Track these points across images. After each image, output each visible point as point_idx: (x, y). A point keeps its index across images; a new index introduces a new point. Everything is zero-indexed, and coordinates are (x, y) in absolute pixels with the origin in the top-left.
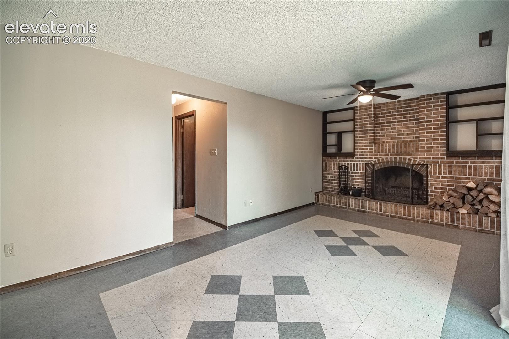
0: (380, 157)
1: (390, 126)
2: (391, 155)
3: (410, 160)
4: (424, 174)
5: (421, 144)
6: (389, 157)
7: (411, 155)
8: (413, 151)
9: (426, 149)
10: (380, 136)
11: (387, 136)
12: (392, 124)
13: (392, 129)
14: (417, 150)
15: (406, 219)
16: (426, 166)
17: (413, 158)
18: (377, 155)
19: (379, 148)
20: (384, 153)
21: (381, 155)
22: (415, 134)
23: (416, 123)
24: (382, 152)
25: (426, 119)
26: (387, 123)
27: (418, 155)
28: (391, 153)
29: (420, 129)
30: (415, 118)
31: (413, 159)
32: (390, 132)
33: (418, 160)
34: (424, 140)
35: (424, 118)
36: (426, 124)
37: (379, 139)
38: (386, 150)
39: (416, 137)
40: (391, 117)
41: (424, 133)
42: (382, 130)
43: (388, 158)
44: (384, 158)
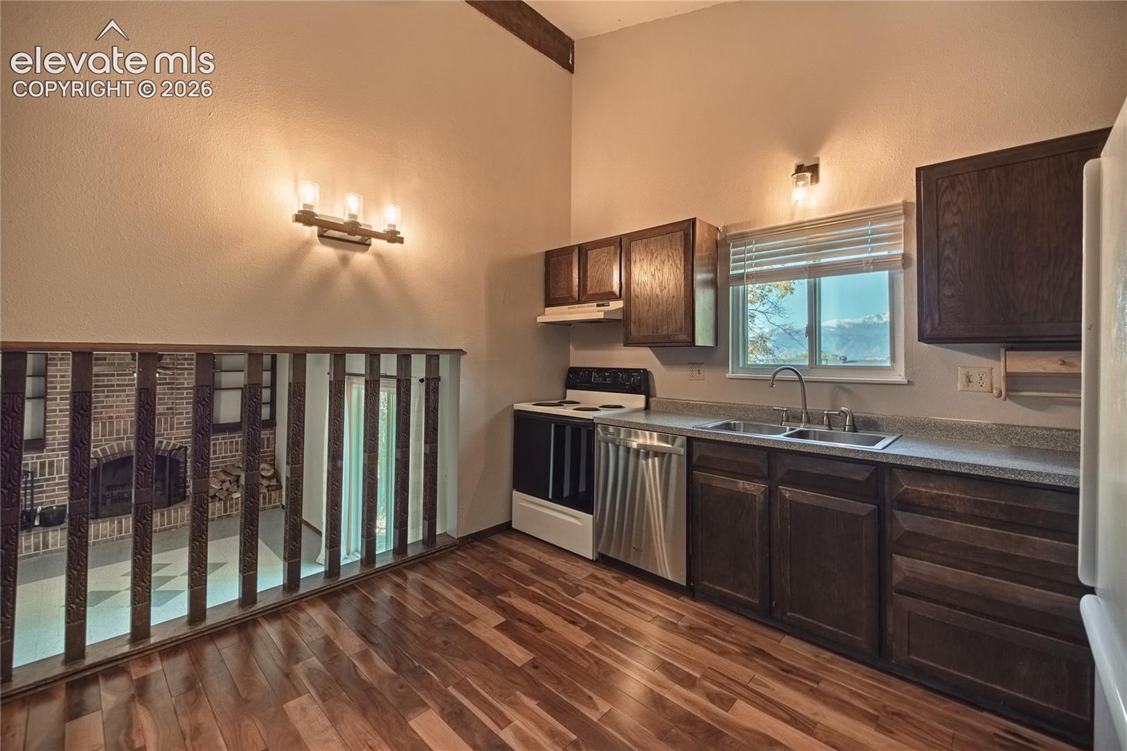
0: (106, 444)
1: (124, 391)
2: (128, 438)
3: (161, 442)
4: (182, 460)
5: (178, 419)
6: (124, 443)
7: (163, 435)
8: (165, 429)
9: (185, 425)
10: (103, 407)
11: (117, 406)
12: (127, 388)
13: (127, 395)
14: (172, 428)
15: (165, 530)
16: (183, 449)
17: (165, 439)
18: (101, 440)
19: (104, 428)
20: (115, 436)
21: (110, 440)
22: (167, 404)
23: (168, 389)
24: (111, 434)
25: (185, 386)
26: (118, 386)
27: (173, 434)
28: (129, 435)
29: (177, 399)
30: (168, 381)
31: (165, 441)
32: (124, 401)
33: (173, 442)
34: (182, 414)
35: (183, 384)
36: (185, 391)
37: (101, 413)
38: (118, 432)
39: (168, 409)
40: (127, 378)
41: (183, 404)
42: (107, 397)
43: (121, 444)
44: (114, 444)
